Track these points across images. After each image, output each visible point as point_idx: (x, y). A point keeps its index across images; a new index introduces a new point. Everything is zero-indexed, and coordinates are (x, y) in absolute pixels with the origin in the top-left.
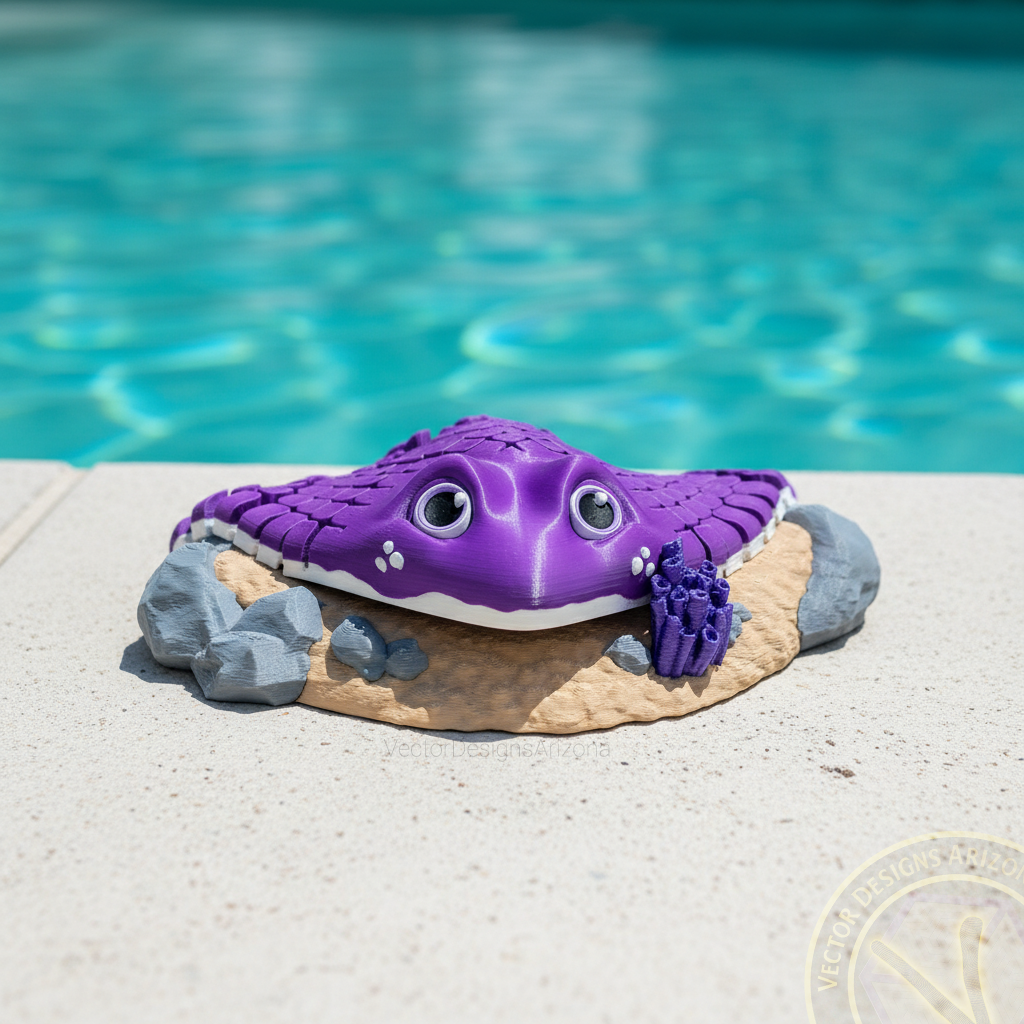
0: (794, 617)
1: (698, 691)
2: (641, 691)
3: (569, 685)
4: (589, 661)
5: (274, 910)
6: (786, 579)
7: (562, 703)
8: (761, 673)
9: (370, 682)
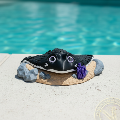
1: (82, 80)
2: (76, 80)
4: (70, 77)
5: (33, 106)
6: (93, 67)
7: (66, 82)
9: (44, 79)
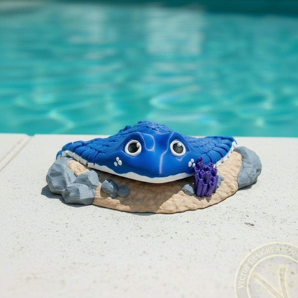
0: (236, 179)
3: (171, 199)
8: (227, 196)
